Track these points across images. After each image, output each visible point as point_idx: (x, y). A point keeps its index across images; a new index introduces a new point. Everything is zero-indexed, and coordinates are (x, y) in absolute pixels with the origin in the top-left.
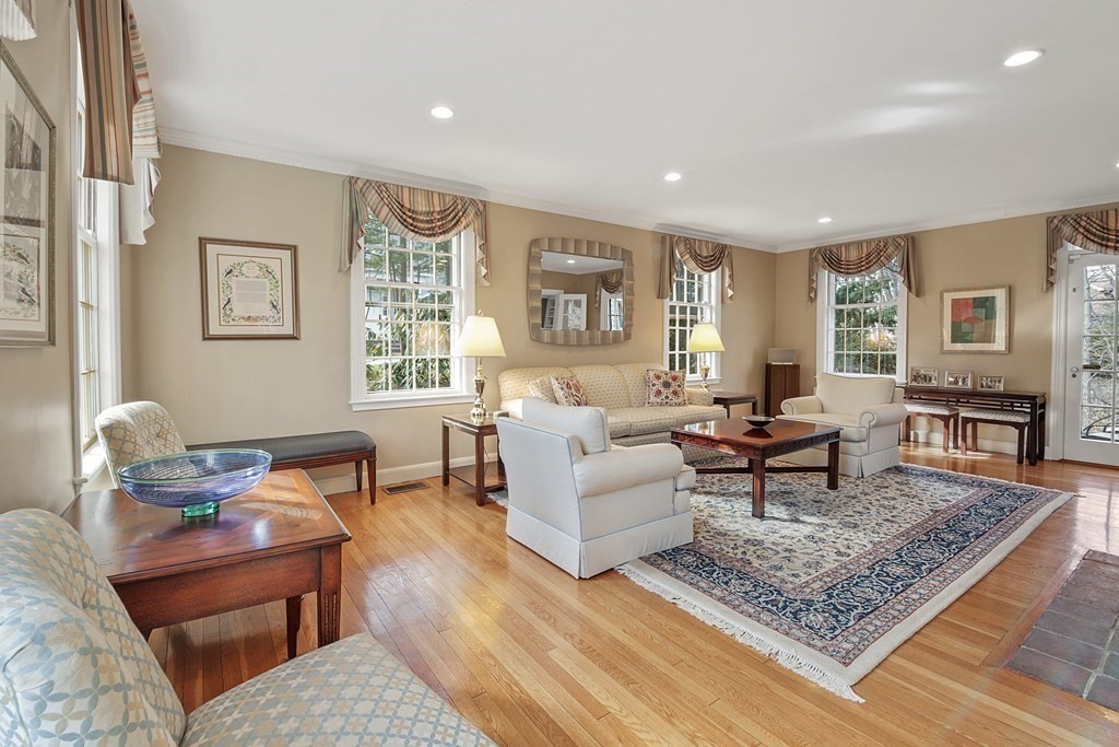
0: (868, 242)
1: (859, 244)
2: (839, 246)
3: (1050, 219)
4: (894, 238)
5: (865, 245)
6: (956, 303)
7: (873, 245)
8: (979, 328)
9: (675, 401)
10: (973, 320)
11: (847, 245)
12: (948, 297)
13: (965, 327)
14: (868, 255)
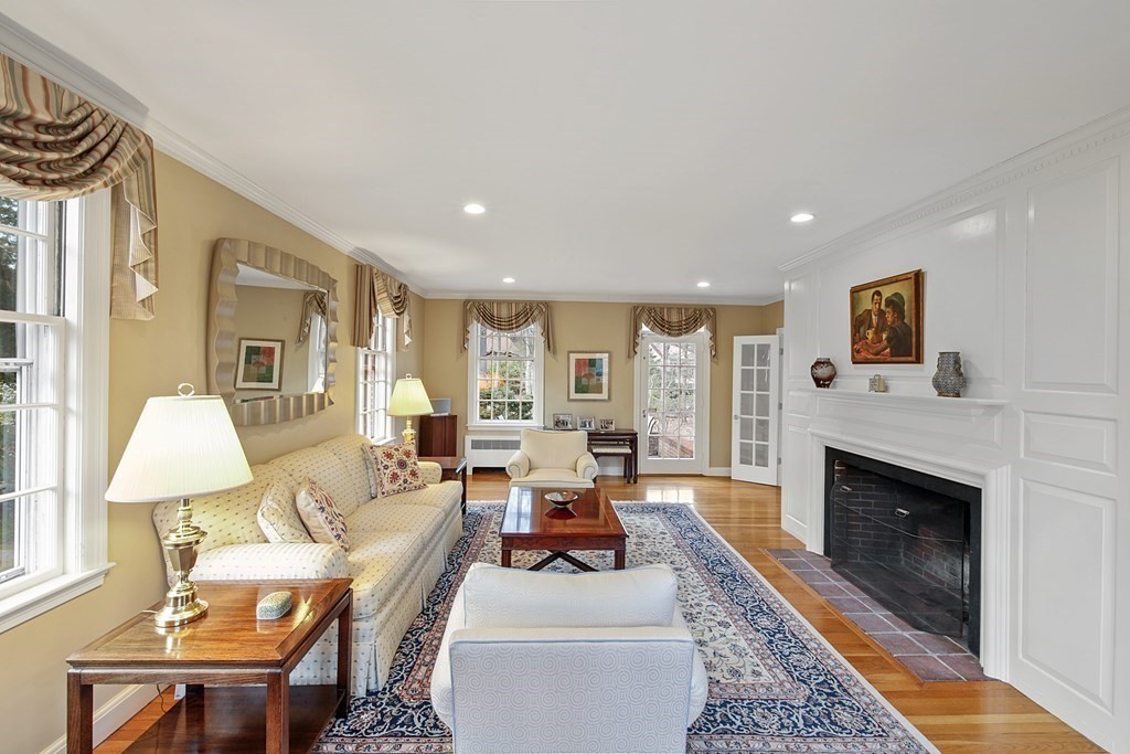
0: (517, 303)
1: (509, 303)
2: (492, 302)
3: (635, 308)
4: (538, 303)
5: (514, 305)
6: (578, 361)
7: (521, 306)
8: (594, 381)
9: (415, 483)
10: (589, 376)
11: (499, 303)
12: (573, 357)
13: (584, 381)
14: (517, 315)
